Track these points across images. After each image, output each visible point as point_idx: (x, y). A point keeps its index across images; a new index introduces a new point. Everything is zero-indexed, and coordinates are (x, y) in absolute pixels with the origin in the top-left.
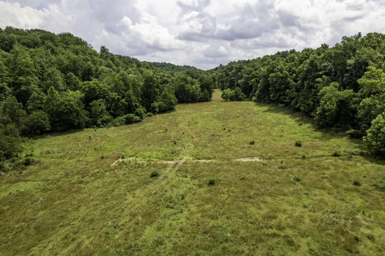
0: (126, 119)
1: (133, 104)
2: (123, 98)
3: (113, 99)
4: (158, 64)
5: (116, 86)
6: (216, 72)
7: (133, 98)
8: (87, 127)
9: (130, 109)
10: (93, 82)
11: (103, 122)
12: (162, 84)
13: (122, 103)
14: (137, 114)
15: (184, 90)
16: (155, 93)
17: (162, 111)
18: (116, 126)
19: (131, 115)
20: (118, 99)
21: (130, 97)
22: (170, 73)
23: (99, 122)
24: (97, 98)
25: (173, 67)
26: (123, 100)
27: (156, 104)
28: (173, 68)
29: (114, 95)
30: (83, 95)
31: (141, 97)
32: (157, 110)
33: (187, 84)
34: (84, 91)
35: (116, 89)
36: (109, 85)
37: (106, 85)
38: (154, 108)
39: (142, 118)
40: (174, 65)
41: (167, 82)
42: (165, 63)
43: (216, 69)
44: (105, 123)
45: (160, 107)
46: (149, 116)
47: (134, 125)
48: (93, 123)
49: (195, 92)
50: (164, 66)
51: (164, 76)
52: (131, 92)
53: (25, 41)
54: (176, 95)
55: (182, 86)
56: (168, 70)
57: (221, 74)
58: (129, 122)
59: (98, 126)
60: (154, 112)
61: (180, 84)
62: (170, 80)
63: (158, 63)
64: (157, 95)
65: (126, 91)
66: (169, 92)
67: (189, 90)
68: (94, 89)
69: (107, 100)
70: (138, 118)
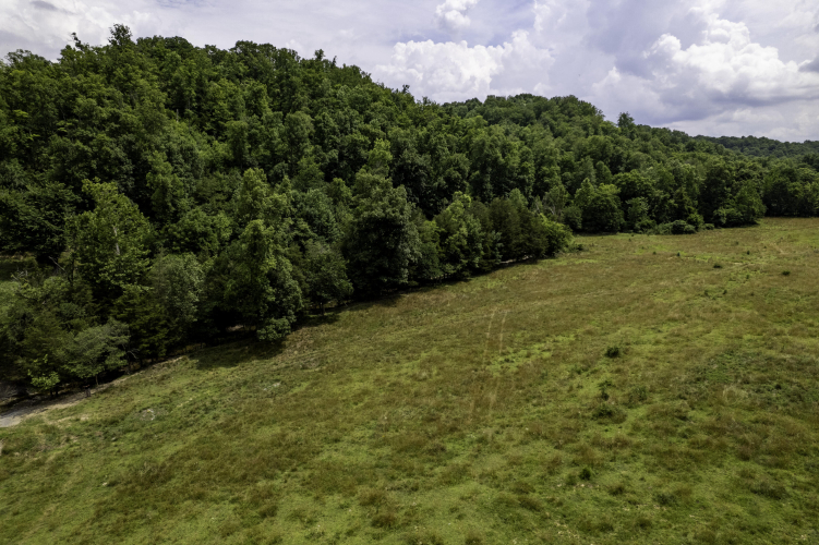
0: (674, 226)
1: (686, 207)
2: (671, 197)
3: (657, 199)
4: (733, 141)
5: (661, 181)
7: (686, 198)
8: (621, 231)
9: (680, 213)
10: (632, 175)
11: (643, 226)
12: (737, 180)
13: (670, 205)
14: (690, 222)
15: (785, 193)
16: (723, 194)
17: (733, 223)
18: (658, 233)
19: (682, 222)
20: (665, 199)
21: (682, 197)
22: (760, 161)
23: (637, 225)
24: (635, 195)
25: (772, 147)
26: (672, 201)
27: (723, 211)
28: (771, 149)
29: (658, 193)
30: (619, 190)
31: (698, 199)
32: (724, 221)
33: (792, 181)
34: (618, 185)
35: (661, 185)
36: (653, 178)
37: (649, 178)
38: (718, 217)
39: (697, 228)
40: (777, 142)
41: (748, 176)
42: (751, 137)
44: (644, 228)
45: (729, 216)
46: (708, 228)
47: (684, 236)
48: (630, 227)
49: (809, 196)
50: (747, 144)
51: (743, 166)
52: (683, 189)
53: (515, 115)
54: (765, 200)
55: (782, 186)
56: (756, 154)
58: (677, 231)
59: (636, 231)
60: (719, 225)
61: (777, 180)
62: (755, 173)
63: (733, 138)
64: (726, 197)
65: (675, 188)
66: (750, 192)
67: (796, 192)
68: (633, 183)
69: (650, 199)
70: (691, 227)
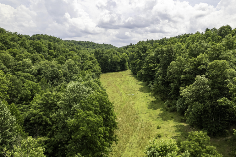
6: (127, 51)
43: (127, 48)
57: (131, 53)
